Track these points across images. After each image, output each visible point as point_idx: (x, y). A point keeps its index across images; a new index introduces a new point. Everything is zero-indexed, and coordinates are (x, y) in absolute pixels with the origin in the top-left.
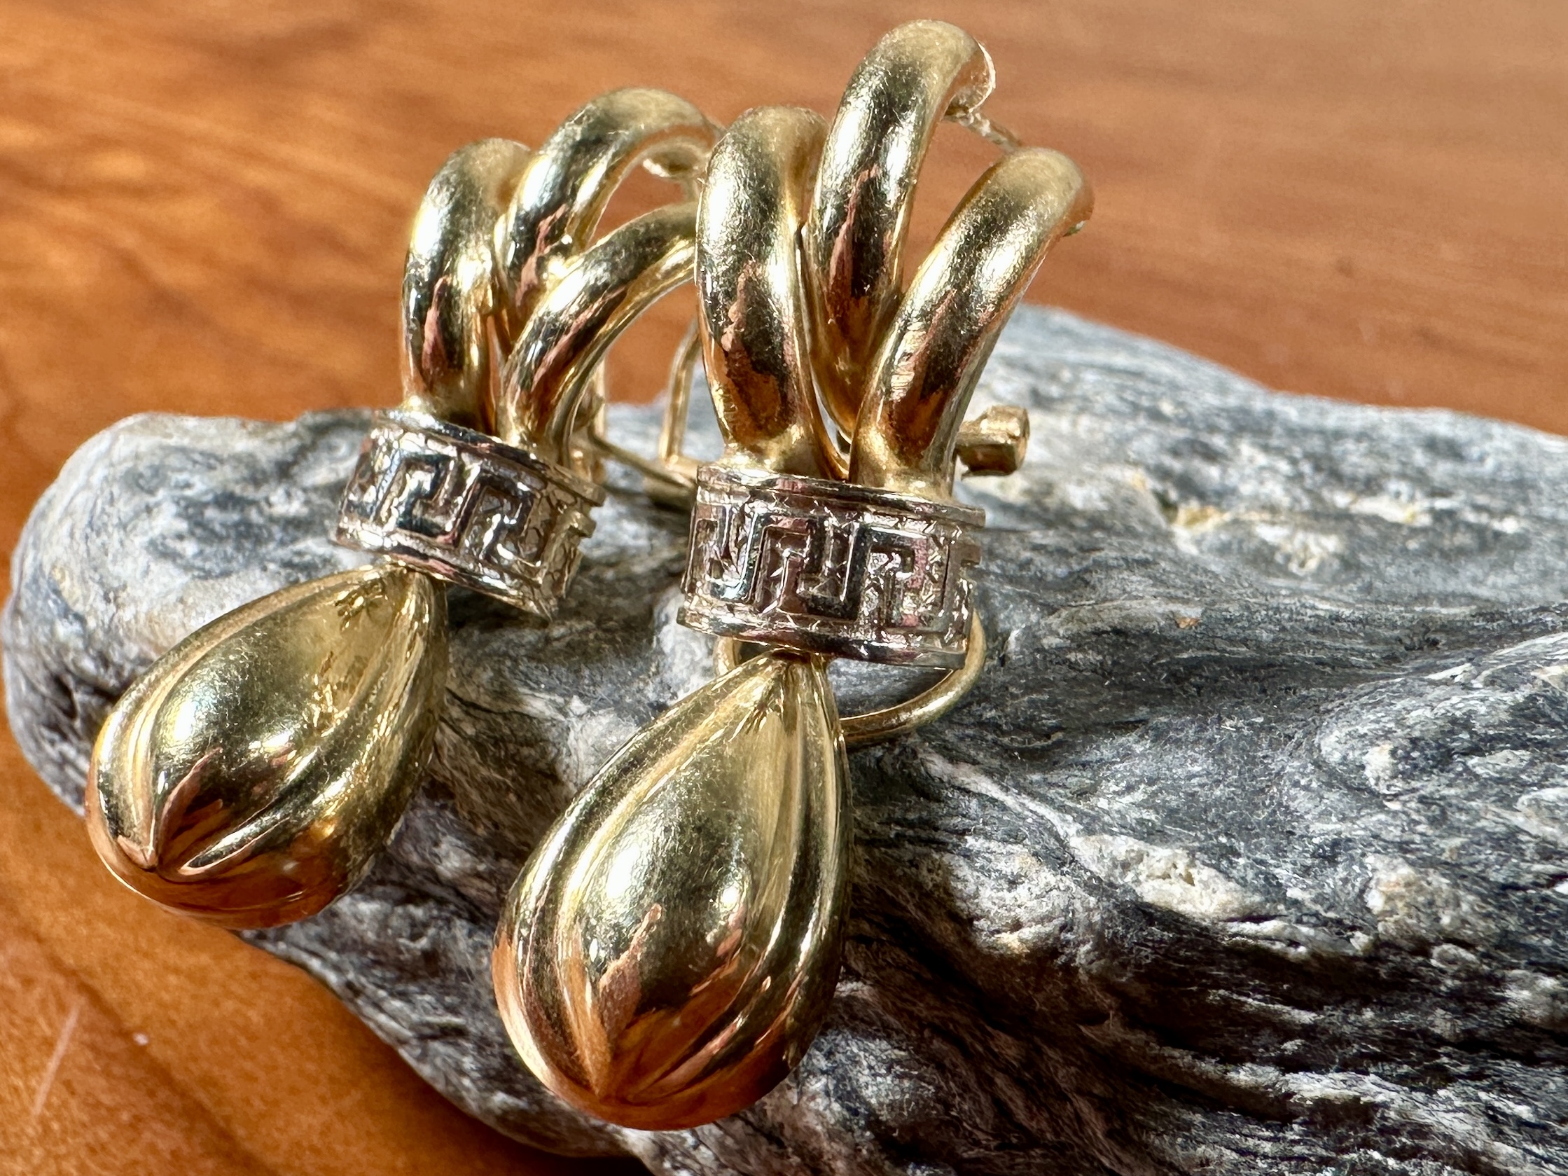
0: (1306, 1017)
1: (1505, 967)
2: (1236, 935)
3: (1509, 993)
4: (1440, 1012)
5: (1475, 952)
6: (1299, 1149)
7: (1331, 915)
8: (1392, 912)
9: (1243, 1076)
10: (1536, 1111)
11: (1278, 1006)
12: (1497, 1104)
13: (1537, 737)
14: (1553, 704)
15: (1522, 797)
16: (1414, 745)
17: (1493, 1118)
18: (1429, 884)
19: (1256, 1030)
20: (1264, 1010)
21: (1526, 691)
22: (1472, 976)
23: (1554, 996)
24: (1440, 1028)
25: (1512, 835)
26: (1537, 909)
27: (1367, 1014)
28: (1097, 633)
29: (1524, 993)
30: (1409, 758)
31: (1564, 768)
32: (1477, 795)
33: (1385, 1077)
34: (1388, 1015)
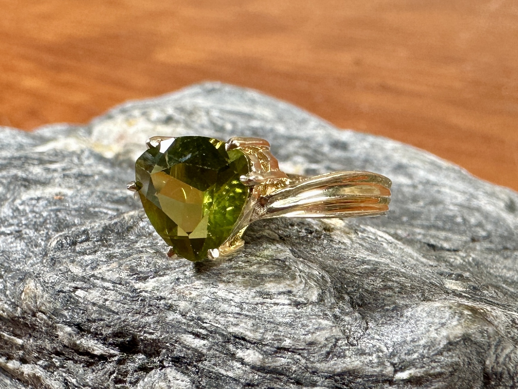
0: (20, 341)
1: (56, 323)
3: (59, 333)
4: (47, 340)
5: (47, 316)
7: (13, 300)
8: (25, 300)
9: (12, 365)
10: (77, 382)
11: (12, 337)
12: (67, 378)
13: (109, 238)
14: (122, 226)
15: (79, 258)
16: (66, 238)
17: (66, 384)
18: (37, 289)
19: (12, 347)
20: (9, 338)
21: (116, 220)
22: (48, 326)
23: (70, 334)
24: (48, 346)
25: (67, 272)
26: (68, 301)
27: (31, 341)
28: (32, 199)
29: (62, 333)
30: (62, 243)
31: (105, 249)
32: (68, 257)
33: (41, 366)
34: (36, 341)
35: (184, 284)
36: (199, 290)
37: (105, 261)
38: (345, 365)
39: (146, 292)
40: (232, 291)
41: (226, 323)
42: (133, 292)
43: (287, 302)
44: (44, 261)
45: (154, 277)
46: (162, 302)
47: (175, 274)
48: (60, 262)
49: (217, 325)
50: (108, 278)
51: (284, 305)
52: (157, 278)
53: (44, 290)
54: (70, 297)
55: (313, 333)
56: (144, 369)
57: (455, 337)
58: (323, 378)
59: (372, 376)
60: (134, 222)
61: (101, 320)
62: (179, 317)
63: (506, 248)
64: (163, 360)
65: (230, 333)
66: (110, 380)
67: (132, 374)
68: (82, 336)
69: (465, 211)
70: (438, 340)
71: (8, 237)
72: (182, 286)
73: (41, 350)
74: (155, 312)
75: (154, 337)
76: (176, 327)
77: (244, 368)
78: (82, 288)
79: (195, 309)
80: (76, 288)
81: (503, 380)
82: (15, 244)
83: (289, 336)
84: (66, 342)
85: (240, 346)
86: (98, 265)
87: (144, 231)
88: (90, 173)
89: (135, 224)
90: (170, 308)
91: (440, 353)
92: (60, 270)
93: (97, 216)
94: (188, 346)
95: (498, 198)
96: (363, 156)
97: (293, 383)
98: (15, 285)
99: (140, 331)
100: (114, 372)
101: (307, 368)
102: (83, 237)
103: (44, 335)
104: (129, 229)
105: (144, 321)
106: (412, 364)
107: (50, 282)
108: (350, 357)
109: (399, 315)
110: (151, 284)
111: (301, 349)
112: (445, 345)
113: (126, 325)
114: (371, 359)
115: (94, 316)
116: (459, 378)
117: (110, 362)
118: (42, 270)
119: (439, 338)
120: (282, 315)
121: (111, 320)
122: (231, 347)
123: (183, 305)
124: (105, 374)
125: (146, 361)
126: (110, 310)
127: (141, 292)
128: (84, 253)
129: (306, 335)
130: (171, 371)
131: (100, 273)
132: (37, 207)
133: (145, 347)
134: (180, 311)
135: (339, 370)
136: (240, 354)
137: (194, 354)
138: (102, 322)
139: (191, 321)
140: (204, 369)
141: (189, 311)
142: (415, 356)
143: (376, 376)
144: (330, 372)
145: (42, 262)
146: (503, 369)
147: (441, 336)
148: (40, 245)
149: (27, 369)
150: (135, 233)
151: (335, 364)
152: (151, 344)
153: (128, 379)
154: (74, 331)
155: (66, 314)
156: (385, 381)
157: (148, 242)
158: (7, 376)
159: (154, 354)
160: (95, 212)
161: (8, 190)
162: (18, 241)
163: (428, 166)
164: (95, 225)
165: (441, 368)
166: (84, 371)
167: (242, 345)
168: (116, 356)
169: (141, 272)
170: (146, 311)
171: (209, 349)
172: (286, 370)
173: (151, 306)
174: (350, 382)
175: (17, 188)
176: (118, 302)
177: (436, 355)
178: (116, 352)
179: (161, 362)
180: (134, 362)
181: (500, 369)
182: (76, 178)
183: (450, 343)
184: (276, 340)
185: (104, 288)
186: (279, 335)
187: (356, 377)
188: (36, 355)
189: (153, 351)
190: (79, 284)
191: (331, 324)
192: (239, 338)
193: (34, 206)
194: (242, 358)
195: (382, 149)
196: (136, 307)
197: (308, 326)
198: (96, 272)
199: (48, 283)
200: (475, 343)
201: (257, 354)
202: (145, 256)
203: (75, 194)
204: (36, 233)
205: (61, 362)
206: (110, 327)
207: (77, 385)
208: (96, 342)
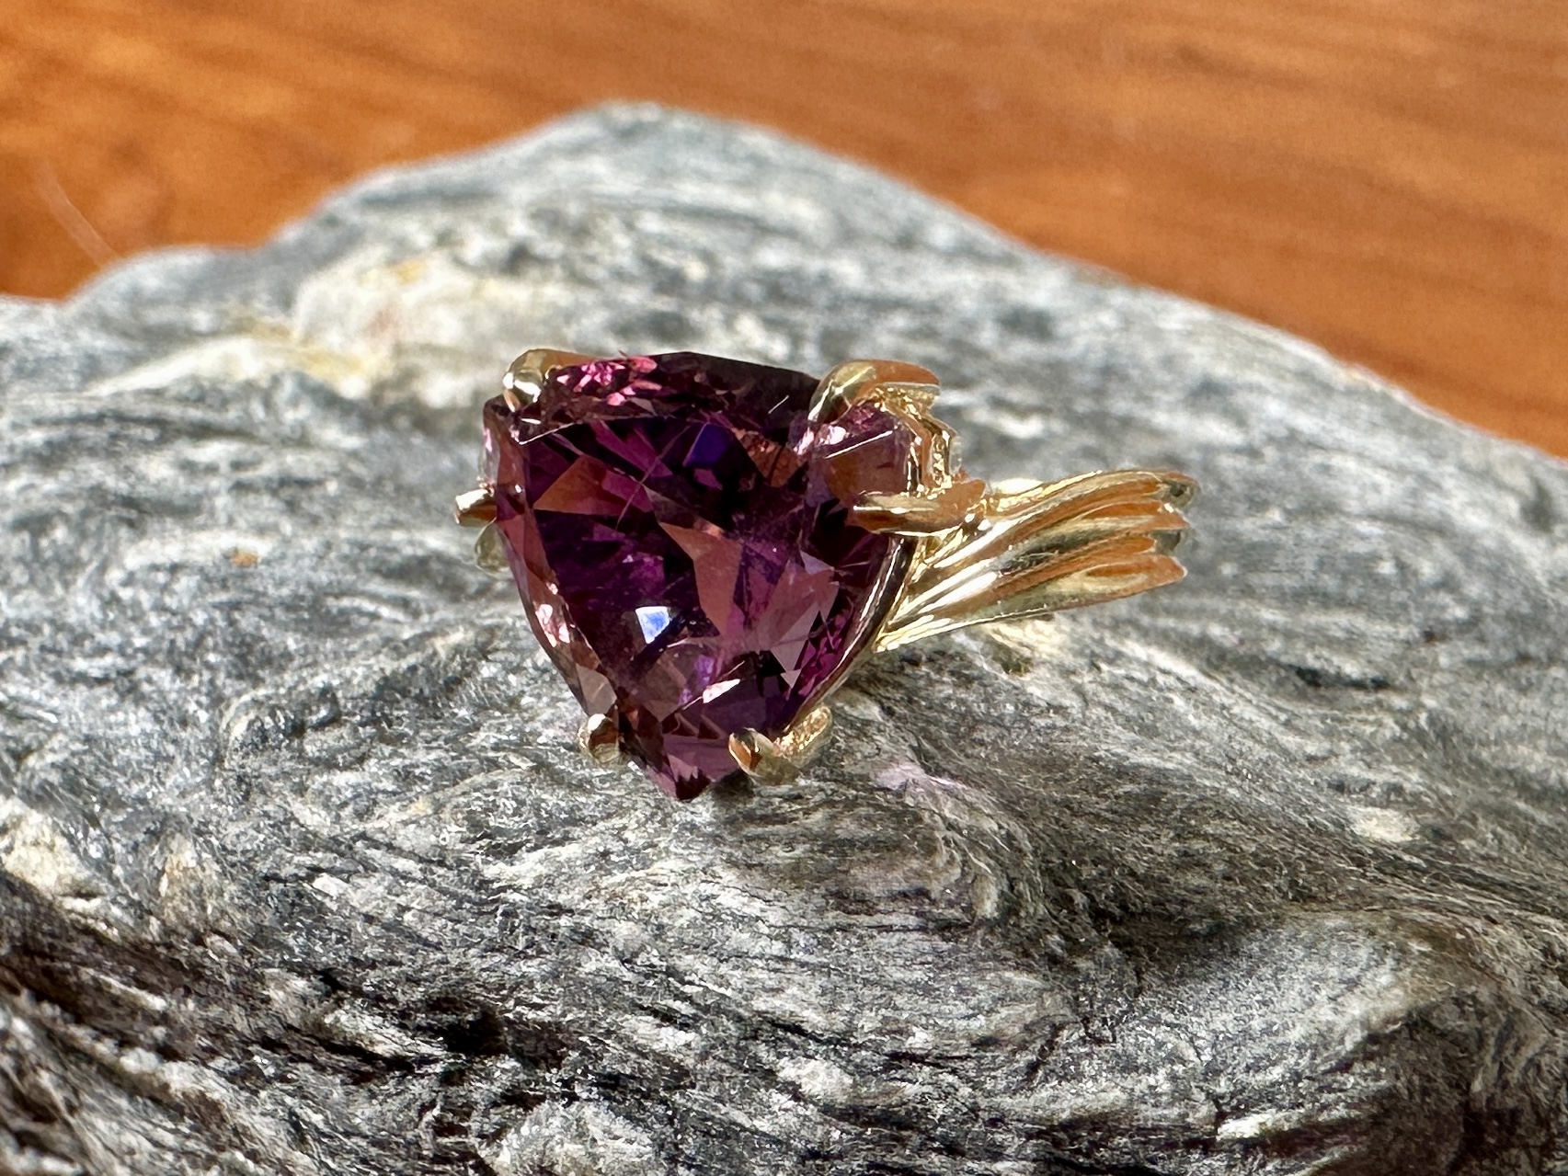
0: (157, 1003)
1: (264, 965)
2: (70, 911)
3: (271, 992)
4: (236, 1008)
5: (236, 946)
6: (191, 1144)
7: (136, 897)
8: (172, 899)
9: (136, 1062)
10: (326, 1122)
11: (134, 990)
12: (298, 1110)
13: (396, 713)
14: (431, 676)
15: (318, 781)
16: (273, 715)
17: (296, 1125)
18: (203, 869)
19: (133, 1014)
20: (125, 992)
21: (412, 659)
22: (240, 971)
23: (304, 999)
24: (241, 1025)
25: (286, 822)
26: (293, 904)
27: (191, 1005)
28: (155, 568)
29: (281, 993)
30: (262, 729)
31: (387, 750)
32: (286, 775)
33: (219, 1073)
34: (205, 1007)
35: (623, 868)
36: (666, 889)
37: (394, 793)
38: (1080, 1101)
39: (517, 890)
40: (761, 893)
41: (746, 986)
42: (477, 889)
43: (913, 921)
44: (218, 783)
45: (536, 848)
46: (564, 921)
47: (597, 839)
48: (263, 792)
49: (722, 990)
50: (407, 846)
51: (905, 929)
52: (546, 849)
53: (223, 874)
54: (300, 895)
55: (991, 1011)
56: (519, 1099)
57: (1387, 1021)
58: (1019, 1136)
59: (1155, 1129)
60: (464, 664)
61: (393, 963)
62: (615, 964)
63: (1524, 658)
64: (572, 1079)
65: (759, 1013)
66: (423, 1125)
67: (486, 1114)
68: (339, 1003)
69: (1403, 536)
70: (1338, 1029)
71: (100, 691)
72: (620, 877)
73: (219, 1032)
74: (544, 947)
75: (543, 1015)
76: (608, 993)
77: (801, 1111)
78: (332, 872)
79: (659, 943)
80: (315, 871)
81: (1520, 1131)
82: (121, 716)
83: (924, 1021)
84: (293, 1017)
85: (787, 1050)
86: (375, 803)
87: (494, 693)
88: (311, 472)
89: (468, 672)
90: (586, 938)
91: (1345, 1066)
92: (266, 815)
93: (347, 623)
94: (644, 1046)
95: (1500, 486)
96: (1096, 358)
97: (939, 1151)
98: (135, 848)
99: (504, 999)
100: (432, 1105)
101: (974, 1109)
102: (323, 713)
103: (227, 995)
104: (452, 685)
105: (513, 970)
106: (1267, 1097)
107: (239, 849)
108: (1094, 1078)
109: (1228, 950)
110: (529, 867)
111: (960, 1058)
112: (1358, 1044)
113: (464, 981)
114: (1152, 1082)
115: (370, 951)
116: (1398, 1132)
117: (422, 1076)
118: (215, 812)
119: (1341, 1023)
120: (901, 962)
121: (420, 962)
122: (762, 1051)
123: (623, 931)
124: (408, 1107)
125: (522, 1077)
126: (414, 937)
127: (502, 889)
128: (329, 764)
129: (969, 1017)
130: (597, 1114)
131: (381, 830)
132: (173, 593)
133: (519, 1040)
134: (616, 949)
135: (1065, 1116)
136: (787, 1070)
137: (660, 1070)
138: (395, 970)
139: (647, 976)
140: (690, 1110)
141: (642, 948)
142: (1276, 1073)
143: (1168, 1129)
144: (1038, 1121)
145: (209, 784)
146: (1521, 1100)
147: (1348, 1018)
148: (196, 724)
149: (179, 1077)
150: (469, 697)
151: (1055, 1099)
152: (537, 1036)
153: (475, 1126)
154: (315, 988)
155: (291, 942)
156: (1191, 1144)
157: (509, 728)
158: (118, 1086)
159: (546, 1060)
160: (342, 612)
161: (83, 535)
162: (129, 705)
163: (1291, 387)
164: (354, 674)
165: (1348, 1106)
166: (348, 1094)
167: (795, 1047)
168: (436, 1061)
169: (500, 831)
170: (520, 947)
171: (703, 1057)
172: (919, 1117)
173: (534, 930)
174: (1096, 1145)
175: (108, 526)
176: (437, 915)
177: (1332, 1071)
178: (438, 1052)
179: (567, 1083)
180: (489, 1078)
181: (1511, 1103)
182: (274, 493)
183: (1373, 1038)
184: (889, 1032)
185: (395, 873)
186: (897, 1021)
187: (1113, 1132)
188: (206, 1042)
189: (542, 1051)
190: (321, 859)
191: (1038, 983)
192: (787, 1028)
193: (165, 588)
194: (793, 1083)
195: (1156, 335)
196: (492, 931)
197: (975, 993)
198: (370, 826)
199: (233, 853)
200: (1443, 1035)
201: (837, 1071)
202: (506, 781)
203: (277, 554)
204: (178, 684)
205: (278, 1066)
206: (418, 983)
207: (326, 1130)
208: (379, 1020)
